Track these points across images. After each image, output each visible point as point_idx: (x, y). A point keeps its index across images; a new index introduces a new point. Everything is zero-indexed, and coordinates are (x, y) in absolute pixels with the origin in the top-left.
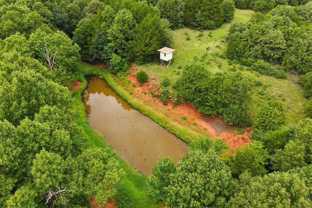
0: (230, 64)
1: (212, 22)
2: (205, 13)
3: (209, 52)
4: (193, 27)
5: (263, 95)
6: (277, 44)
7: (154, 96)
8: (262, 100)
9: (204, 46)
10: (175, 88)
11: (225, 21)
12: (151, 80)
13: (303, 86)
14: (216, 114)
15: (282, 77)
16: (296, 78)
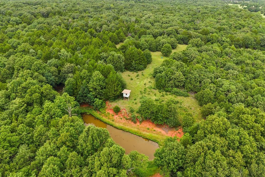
0: (160, 93)
3: (147, 86)
5: (181, 108)
7: (127, 119)
8: (182, 111)
9: (142, 83)
10: (137, 112)
12: (122, 110)
13: (197, 100)
14: (163, 123)
15: (187, 96)
16: (193, 95)
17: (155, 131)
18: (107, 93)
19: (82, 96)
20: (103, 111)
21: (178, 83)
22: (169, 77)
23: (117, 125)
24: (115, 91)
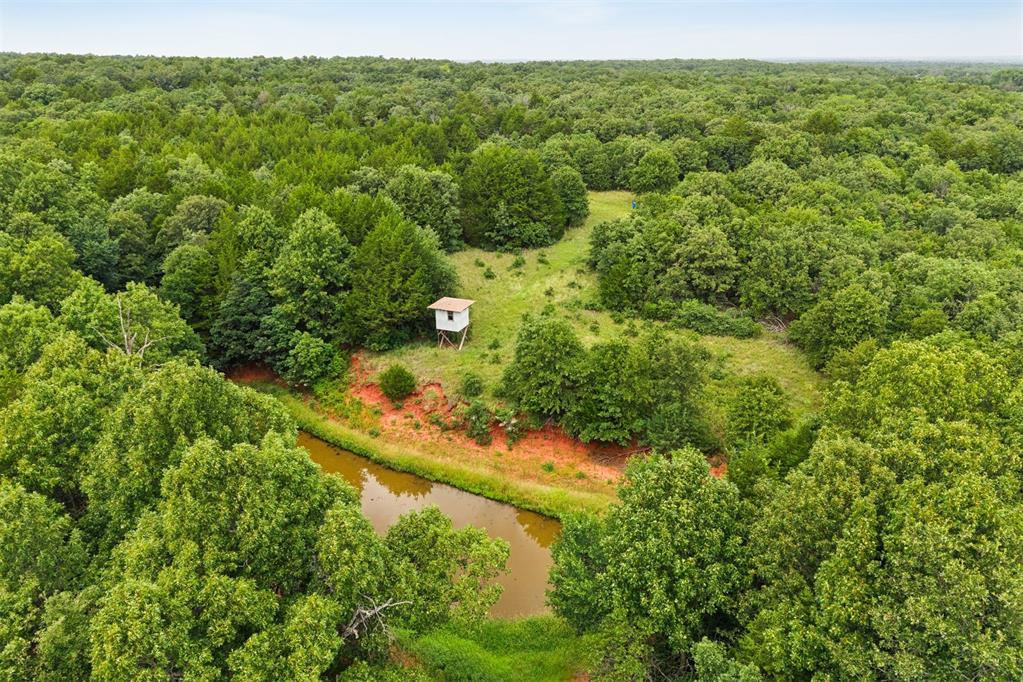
0: (620, 322)
1: (540, 228)
2: (517, 206)
3: (556, 301)
4: (493, 245)
5: (722, 378)
6: (718, 257)
7: (446, 429)
8: (725, 391)
9: (537, 288)
10: (499, 394)
11: (568, 223)
12: (425, 387)
13: (802, 347)
14: (628, 437)
15: (751, 334)
16: (782, 332)
17: (581, 476)
18: (357, 307)
19: (236, 325)
20: (331, 394)
21: (704, 277)
22: (665, 253)
23: (391, 451)
24: (394, 299)
